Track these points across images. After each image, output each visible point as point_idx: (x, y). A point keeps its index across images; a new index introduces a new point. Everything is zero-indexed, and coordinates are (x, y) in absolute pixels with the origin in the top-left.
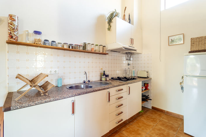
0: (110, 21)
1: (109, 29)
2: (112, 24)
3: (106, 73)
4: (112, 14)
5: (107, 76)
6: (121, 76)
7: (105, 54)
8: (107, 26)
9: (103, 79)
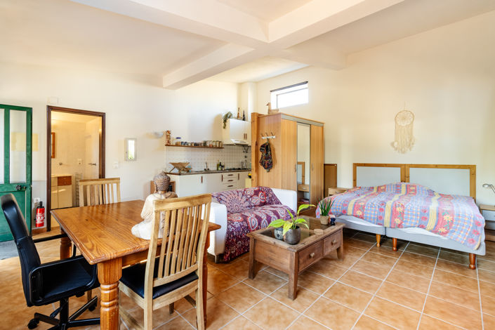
0: (225, 121)
1: (224, 128)
2: (227, 124)
3: (222, 164)
4: (227, 115)
5: (223, 166)
6: (236, 167)
7: (222, 148)
8: (223, 125)
9: (220, 169)
